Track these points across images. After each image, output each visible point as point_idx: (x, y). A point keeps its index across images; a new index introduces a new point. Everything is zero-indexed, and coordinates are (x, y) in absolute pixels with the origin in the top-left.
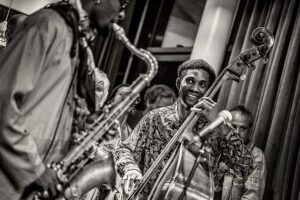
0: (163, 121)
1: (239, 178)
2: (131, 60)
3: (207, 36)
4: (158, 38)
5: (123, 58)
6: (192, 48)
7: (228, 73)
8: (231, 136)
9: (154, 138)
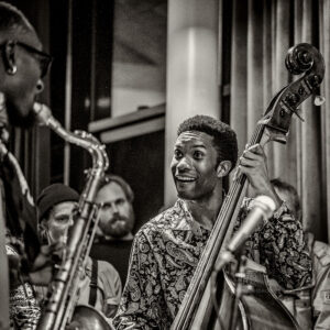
0: (171, 236)
1: (303, 297)
2: (67, 150)
3: (183, 79)
4: (103, 103)
5: (53, 152)
8: (284, 213)
9: (169, 270)
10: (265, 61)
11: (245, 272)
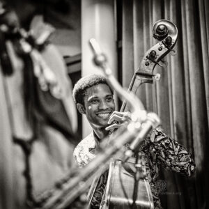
8: (156, 137)
10: (144, 24)
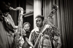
6: (33, 11)
7: (49, 17)
9: (35, 37)
11: (44, 36)
